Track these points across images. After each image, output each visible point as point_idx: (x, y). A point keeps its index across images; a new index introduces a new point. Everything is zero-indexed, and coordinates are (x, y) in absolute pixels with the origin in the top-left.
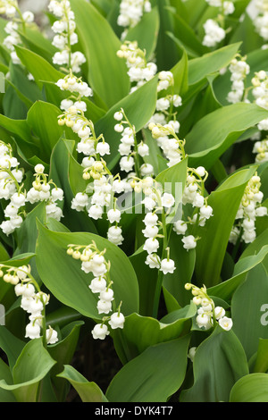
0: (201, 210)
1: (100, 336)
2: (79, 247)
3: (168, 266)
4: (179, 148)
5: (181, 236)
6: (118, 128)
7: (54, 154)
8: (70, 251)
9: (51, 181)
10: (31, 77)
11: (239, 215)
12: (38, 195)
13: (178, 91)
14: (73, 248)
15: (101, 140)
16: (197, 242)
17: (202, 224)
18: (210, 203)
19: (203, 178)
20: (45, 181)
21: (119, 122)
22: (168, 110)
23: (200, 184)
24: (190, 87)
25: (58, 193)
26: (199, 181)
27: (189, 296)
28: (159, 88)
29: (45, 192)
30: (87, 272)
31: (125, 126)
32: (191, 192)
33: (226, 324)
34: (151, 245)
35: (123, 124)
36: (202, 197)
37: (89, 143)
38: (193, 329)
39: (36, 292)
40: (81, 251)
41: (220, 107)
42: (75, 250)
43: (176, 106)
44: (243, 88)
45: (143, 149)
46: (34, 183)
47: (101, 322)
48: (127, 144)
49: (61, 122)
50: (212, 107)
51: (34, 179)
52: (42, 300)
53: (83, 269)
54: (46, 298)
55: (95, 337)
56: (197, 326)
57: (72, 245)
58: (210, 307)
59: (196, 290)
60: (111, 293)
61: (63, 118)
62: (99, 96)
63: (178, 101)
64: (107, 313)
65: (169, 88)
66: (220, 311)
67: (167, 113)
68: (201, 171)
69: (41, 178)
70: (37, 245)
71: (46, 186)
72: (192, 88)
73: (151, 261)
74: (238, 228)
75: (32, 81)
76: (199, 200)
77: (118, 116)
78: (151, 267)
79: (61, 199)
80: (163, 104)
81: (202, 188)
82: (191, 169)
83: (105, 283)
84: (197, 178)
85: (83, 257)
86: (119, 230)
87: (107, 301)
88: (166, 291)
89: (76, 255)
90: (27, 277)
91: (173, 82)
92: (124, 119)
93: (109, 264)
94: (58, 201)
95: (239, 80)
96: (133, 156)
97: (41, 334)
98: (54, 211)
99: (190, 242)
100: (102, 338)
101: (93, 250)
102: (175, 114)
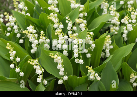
0: (92, 45)
1: (61, 83)
2: (53, 54)
3: (81, 62)
4: (85, 26)
5: (86, 54)
6: (67, 21)
7: (47, 29)
8: (50, 55)
9: (46, 37)
10: (42, 9)
11: (104, 48)
12: (42, 41)
13: (86, 11)
14: (51, 54)
15: (61, 24)
16: (91, 55)
17: (93, 50)
18: (94, 43)
19: (92, 35)
20: (44, 37)
21: (67, 20)
22: (83, 17)
23: (91, 37)
24: (90, 10)
25: (48, 40)
26: (91, 36)
27: (87, 69)
28: (80, 10)
29: (44, 40)
30: (56, 62)
31: (69, 21)
32: (88, 40)
33: (99, 78)
34: (76, 55)
35: (68, 20)
36: (92, 41)
37: (57, 25)
38: (88, 80)
39: (40, 68)
40: (54, 55)
41: (99, 16)
42: (52, 55)
43: (86, 16)
44: (107, 11)
45: (75, 28)
46: (41, 37)
47: (61, 79)
48: (70, 26)
49: (48, 18)
50: (97, 16)
51: (40, 36)
52: (42, 70)
53: (54, 61)
54: (43, 70)
55: (59, 84)
56: (90, 79)
57: (51, 53)
58: (93, 73)
59: (89, 68)
60: (63, 69)
61: (49, 17)
62: (62, 14)
63: (86, 14)
64: (62, 75)
65: (83, 10)
66: (97, 75)
67: (83, 18)
68: (92, 33)
69: (43, 36)
70: (41, 55)
71: (44, 38)
72: (91, 11)
73: (76, 61)
74: (105, 53)
75: (42, 10)
76: (91, 42)
77: (67, 18)
78: (76, 62)
79: (49, 42)
80: (81, 15)
81: (92, 38)
82: (88, 33)
83: (61, 66)
84: (90, 35)
85: (54, 57)
86: (67, 52)
87: (62, 71)
88: (81, 70)
89: (52, 57)
90: (37, 63)
91: (84, 8)
92: (69, 19)
93: (63, 60)
94: (48, 43)
95: (105, 9)
96: (72, 31)
97: (42, 81)
98: (47, 46)
99: (89, 55)
100: (61, 84)
101: (58, 55)
102: (85, 18)
